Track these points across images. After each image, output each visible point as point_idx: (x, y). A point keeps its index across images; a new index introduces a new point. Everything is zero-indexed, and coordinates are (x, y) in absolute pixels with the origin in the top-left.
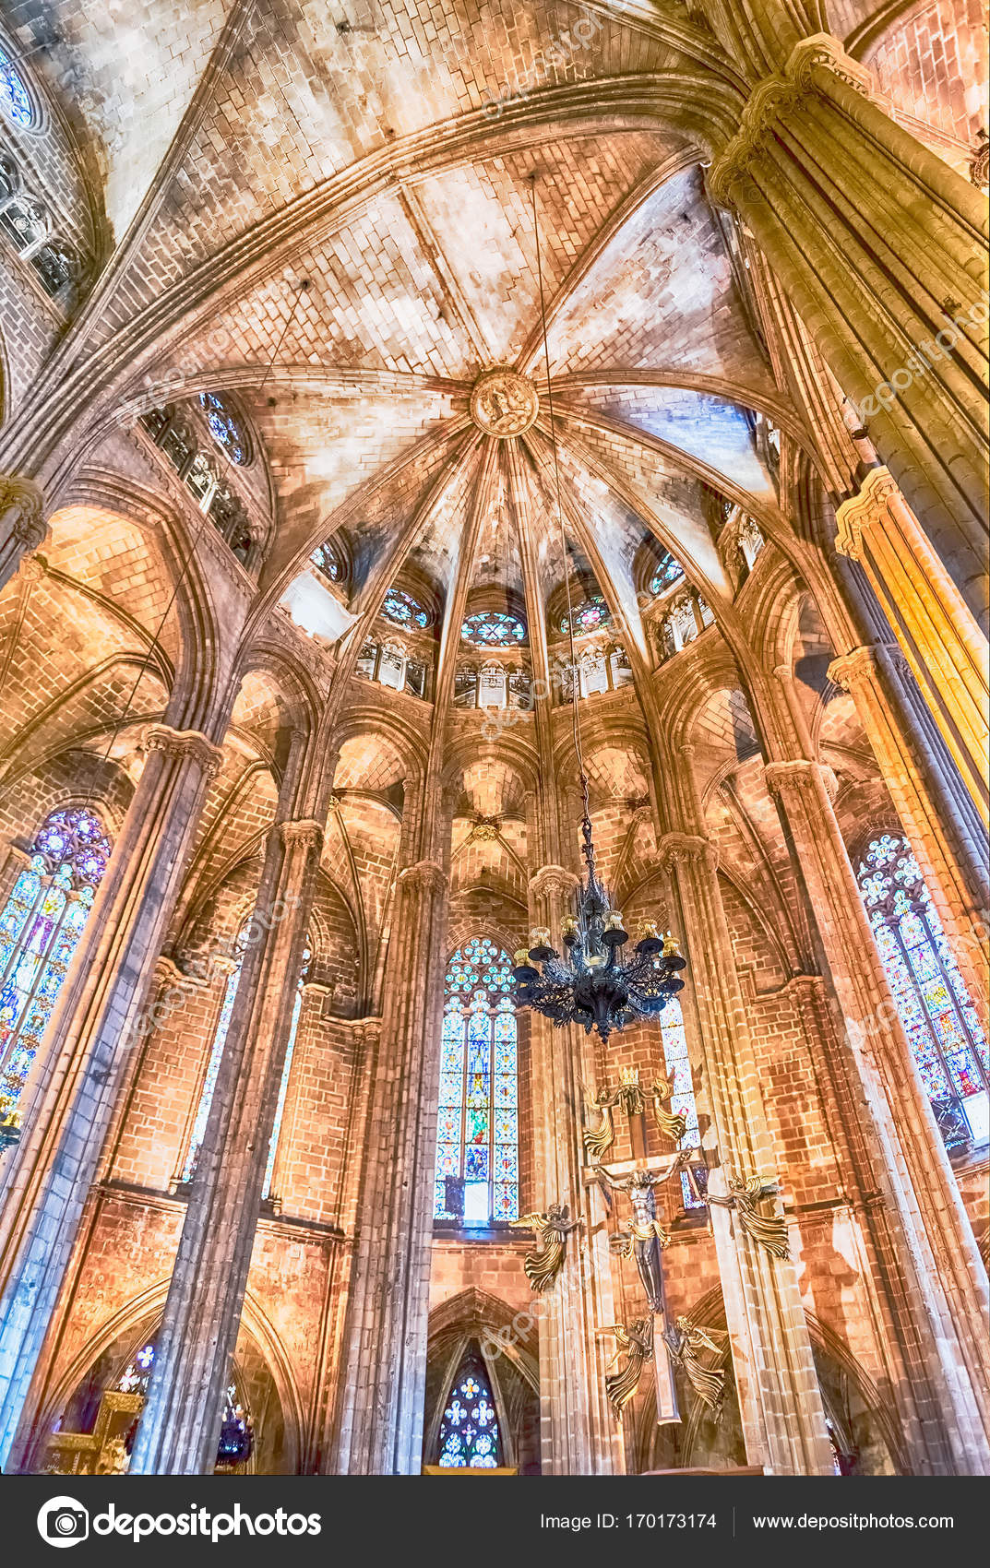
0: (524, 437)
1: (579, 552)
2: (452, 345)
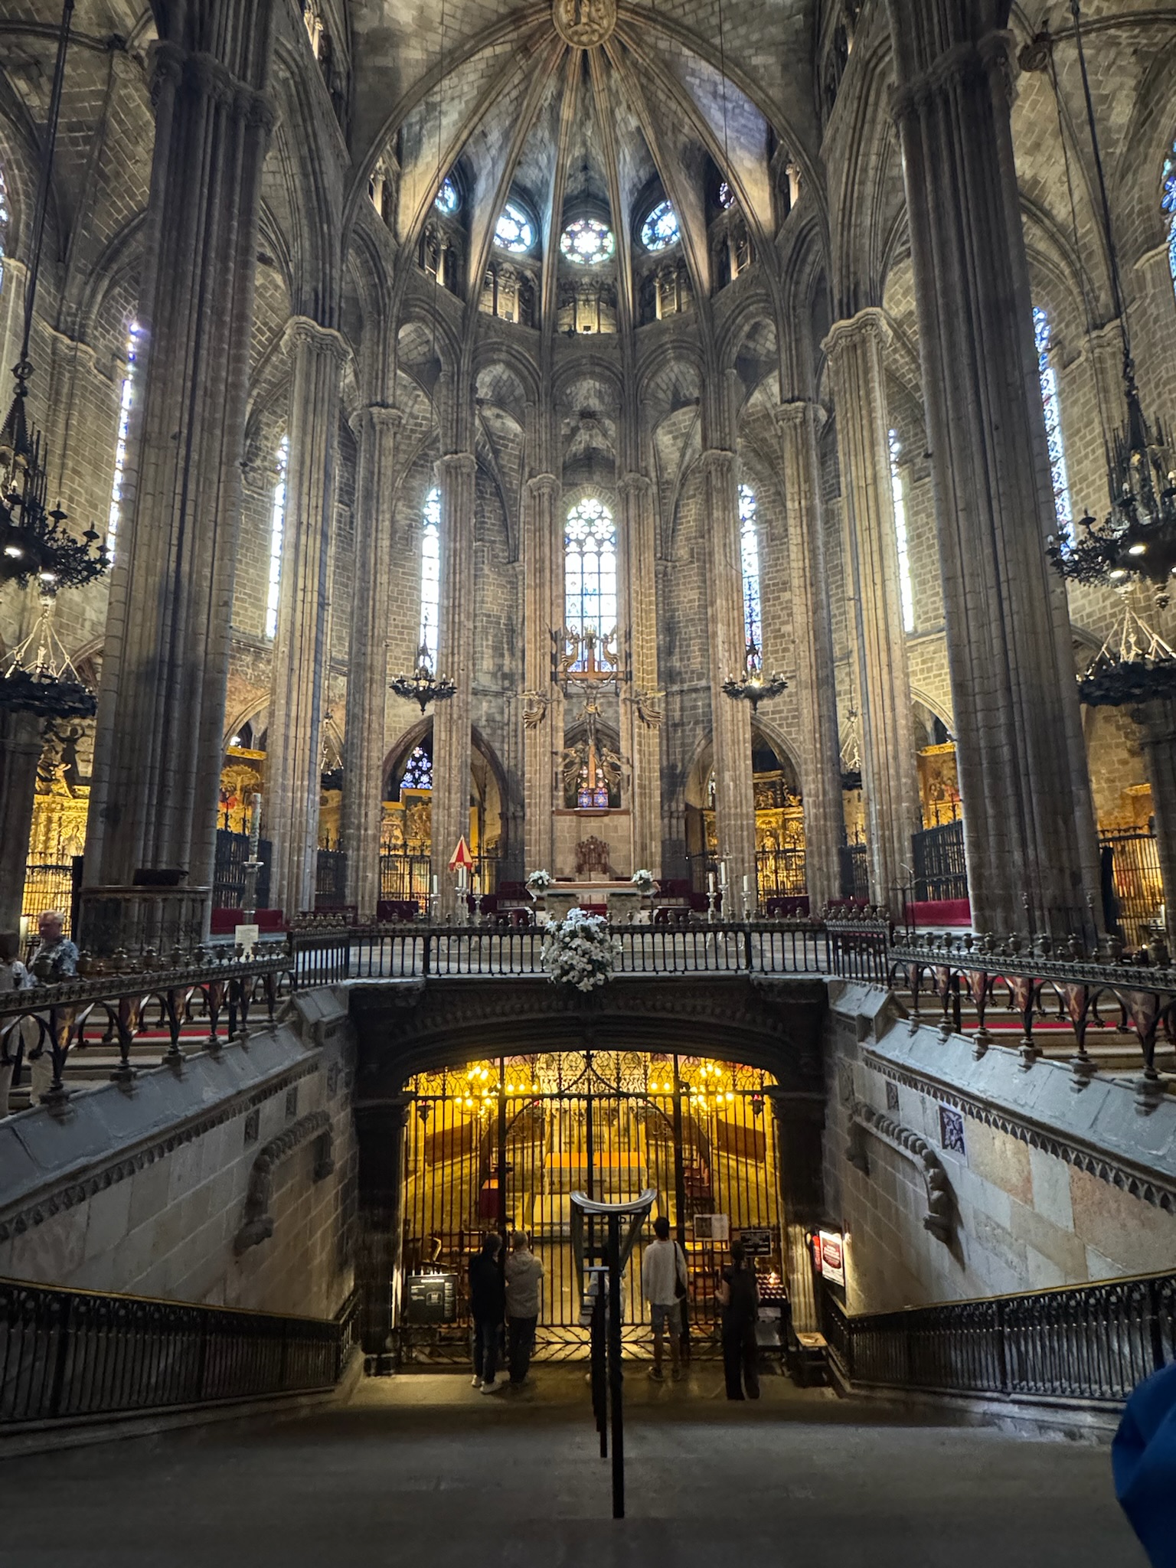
0: (590, 53)
1: (592, 173)
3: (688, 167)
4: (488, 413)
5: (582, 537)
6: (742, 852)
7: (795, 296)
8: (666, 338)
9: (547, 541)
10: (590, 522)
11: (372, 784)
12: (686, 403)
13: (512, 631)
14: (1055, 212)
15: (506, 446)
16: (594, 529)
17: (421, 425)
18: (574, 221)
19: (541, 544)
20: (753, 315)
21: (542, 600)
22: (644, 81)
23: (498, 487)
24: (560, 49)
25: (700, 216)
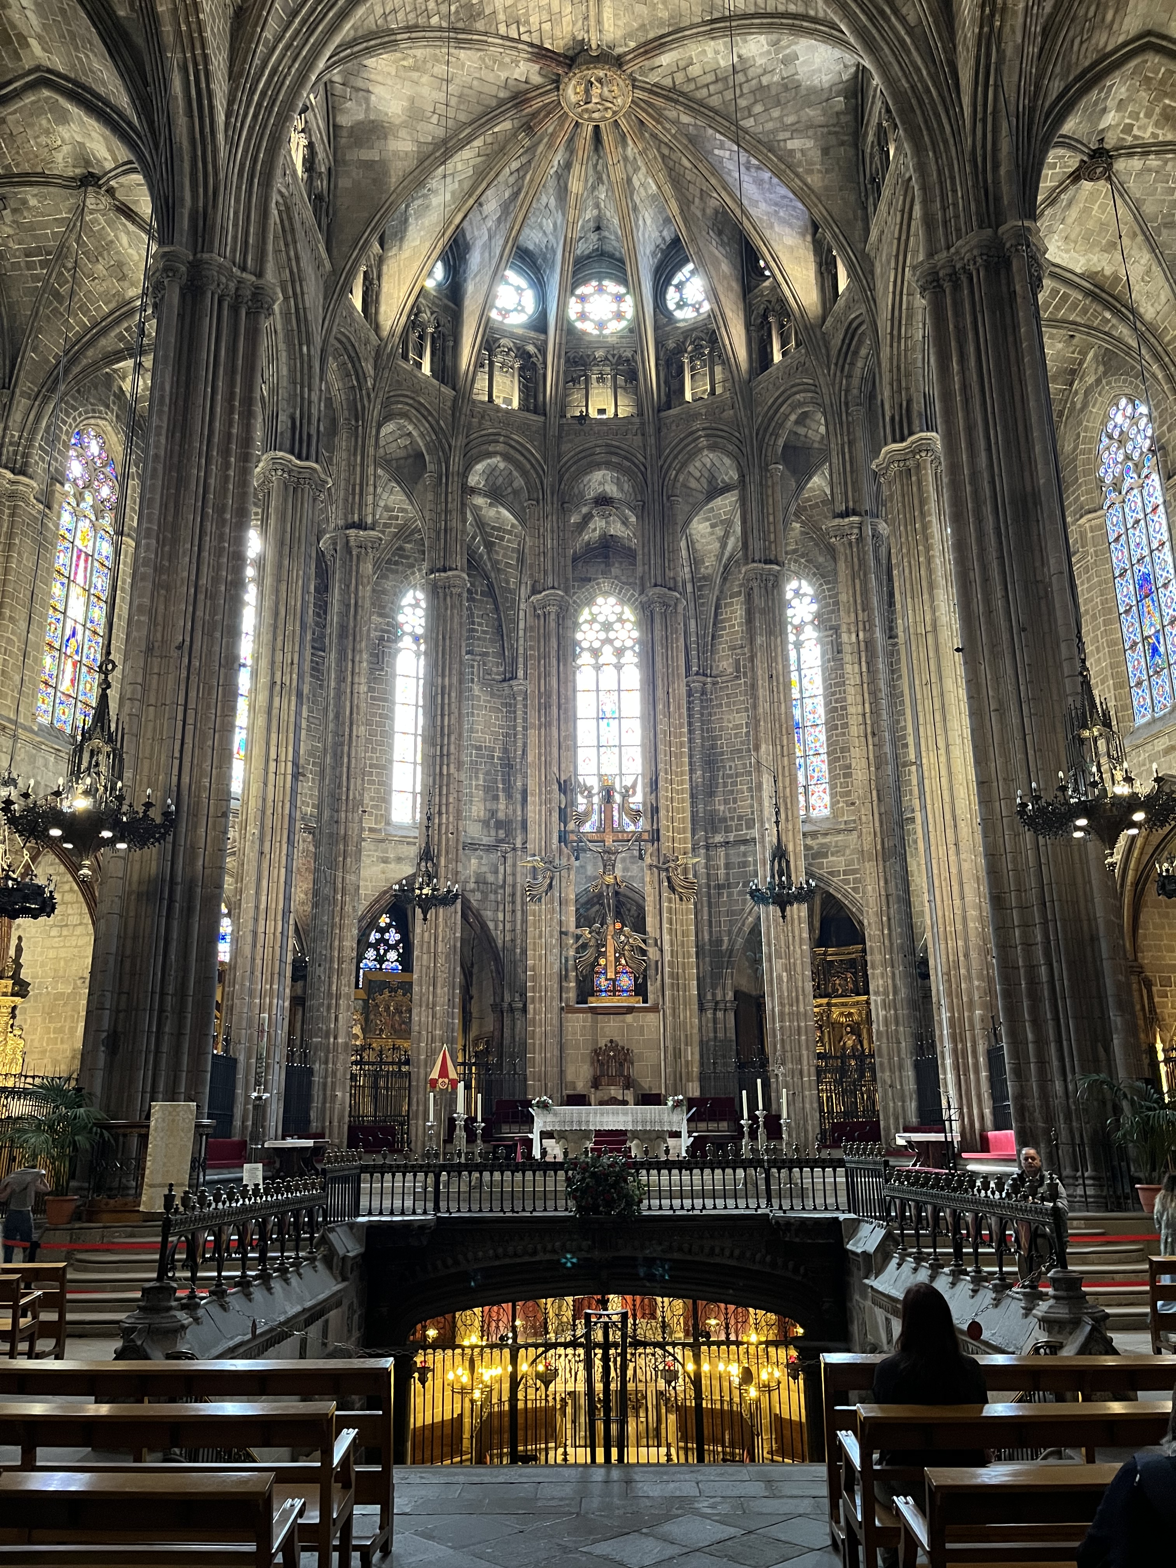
0: (603, 128)
1: (606, 234)
2: (566, 20)
3: (720, 233)
4: (479, 501)
5: (597, 644)
6: (800, 1061)
7: (847, 391)
8: (697, 425)
9: (554, 671)
10: (607, 627)
11: (344, 981)
12: (727, 489)
13: (508, 765)
14: (1142, 310)
15: (502, 539)
16: (612, 635)
17: (397, 518)
18: (585, 281)
19: (547, 675)
20: (800, 404)
21: (548, 744)
22: (666, 151)
23: (490, 586)
24: (568, 126)
25: (735, 286)
